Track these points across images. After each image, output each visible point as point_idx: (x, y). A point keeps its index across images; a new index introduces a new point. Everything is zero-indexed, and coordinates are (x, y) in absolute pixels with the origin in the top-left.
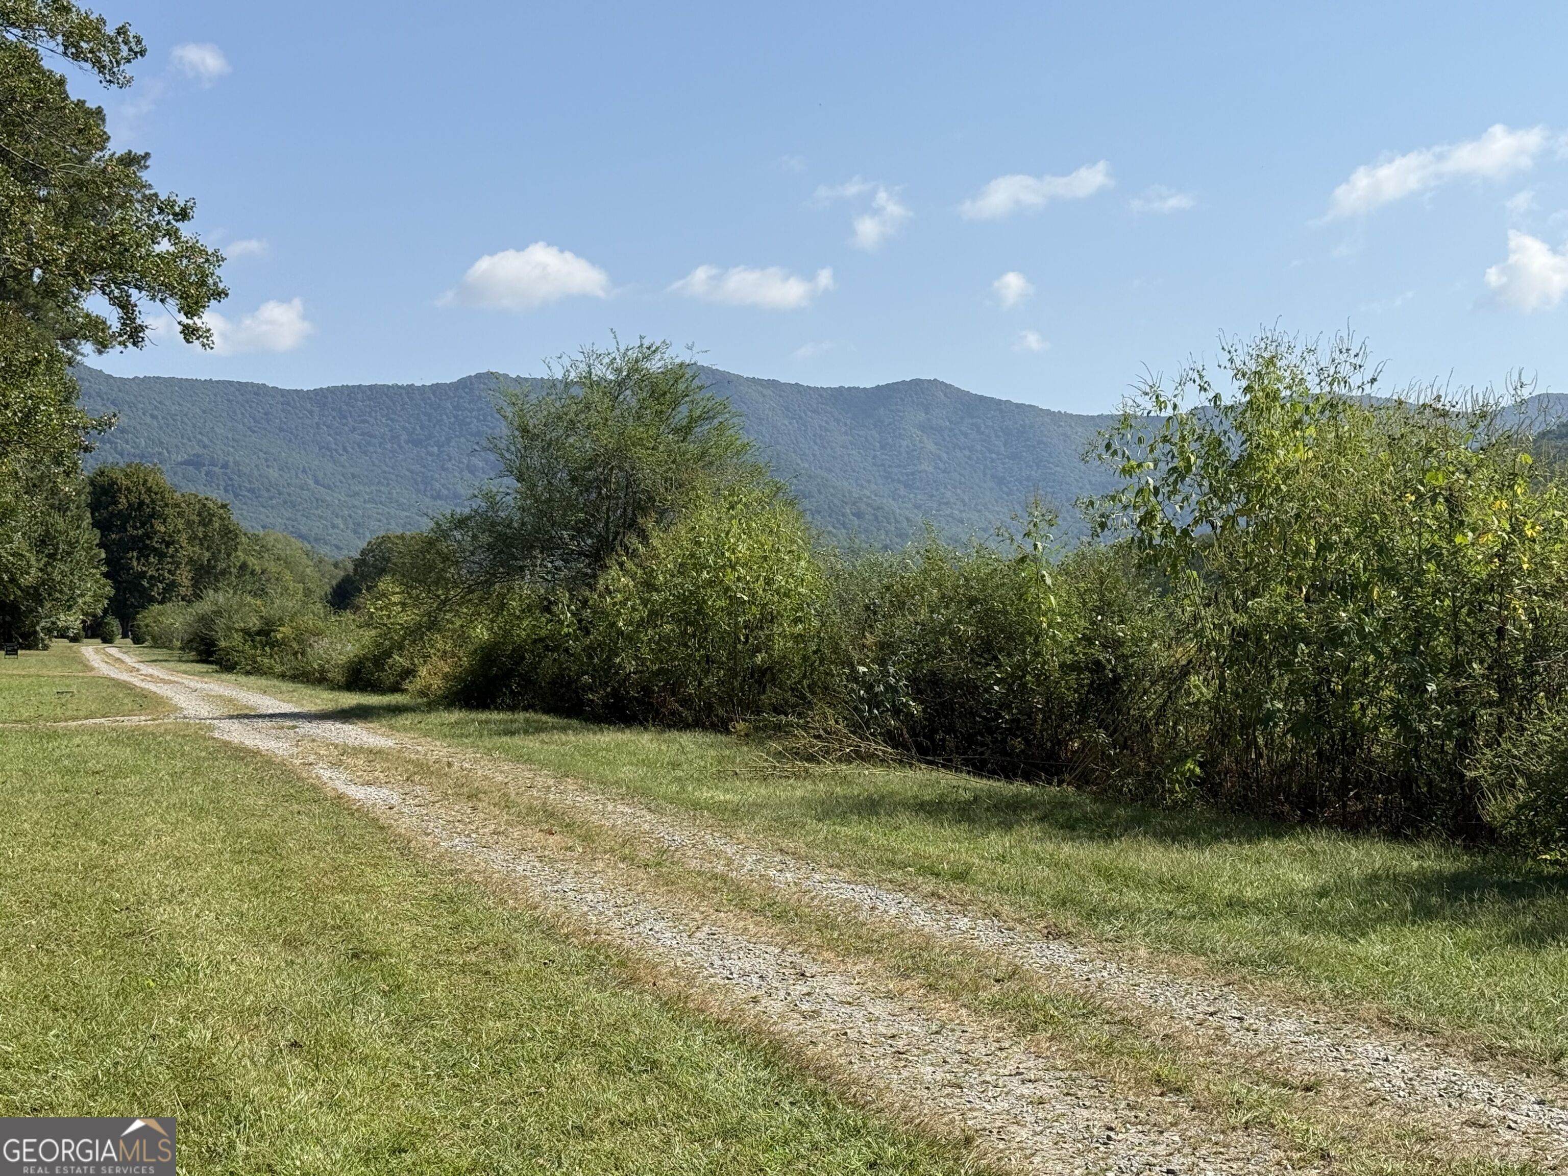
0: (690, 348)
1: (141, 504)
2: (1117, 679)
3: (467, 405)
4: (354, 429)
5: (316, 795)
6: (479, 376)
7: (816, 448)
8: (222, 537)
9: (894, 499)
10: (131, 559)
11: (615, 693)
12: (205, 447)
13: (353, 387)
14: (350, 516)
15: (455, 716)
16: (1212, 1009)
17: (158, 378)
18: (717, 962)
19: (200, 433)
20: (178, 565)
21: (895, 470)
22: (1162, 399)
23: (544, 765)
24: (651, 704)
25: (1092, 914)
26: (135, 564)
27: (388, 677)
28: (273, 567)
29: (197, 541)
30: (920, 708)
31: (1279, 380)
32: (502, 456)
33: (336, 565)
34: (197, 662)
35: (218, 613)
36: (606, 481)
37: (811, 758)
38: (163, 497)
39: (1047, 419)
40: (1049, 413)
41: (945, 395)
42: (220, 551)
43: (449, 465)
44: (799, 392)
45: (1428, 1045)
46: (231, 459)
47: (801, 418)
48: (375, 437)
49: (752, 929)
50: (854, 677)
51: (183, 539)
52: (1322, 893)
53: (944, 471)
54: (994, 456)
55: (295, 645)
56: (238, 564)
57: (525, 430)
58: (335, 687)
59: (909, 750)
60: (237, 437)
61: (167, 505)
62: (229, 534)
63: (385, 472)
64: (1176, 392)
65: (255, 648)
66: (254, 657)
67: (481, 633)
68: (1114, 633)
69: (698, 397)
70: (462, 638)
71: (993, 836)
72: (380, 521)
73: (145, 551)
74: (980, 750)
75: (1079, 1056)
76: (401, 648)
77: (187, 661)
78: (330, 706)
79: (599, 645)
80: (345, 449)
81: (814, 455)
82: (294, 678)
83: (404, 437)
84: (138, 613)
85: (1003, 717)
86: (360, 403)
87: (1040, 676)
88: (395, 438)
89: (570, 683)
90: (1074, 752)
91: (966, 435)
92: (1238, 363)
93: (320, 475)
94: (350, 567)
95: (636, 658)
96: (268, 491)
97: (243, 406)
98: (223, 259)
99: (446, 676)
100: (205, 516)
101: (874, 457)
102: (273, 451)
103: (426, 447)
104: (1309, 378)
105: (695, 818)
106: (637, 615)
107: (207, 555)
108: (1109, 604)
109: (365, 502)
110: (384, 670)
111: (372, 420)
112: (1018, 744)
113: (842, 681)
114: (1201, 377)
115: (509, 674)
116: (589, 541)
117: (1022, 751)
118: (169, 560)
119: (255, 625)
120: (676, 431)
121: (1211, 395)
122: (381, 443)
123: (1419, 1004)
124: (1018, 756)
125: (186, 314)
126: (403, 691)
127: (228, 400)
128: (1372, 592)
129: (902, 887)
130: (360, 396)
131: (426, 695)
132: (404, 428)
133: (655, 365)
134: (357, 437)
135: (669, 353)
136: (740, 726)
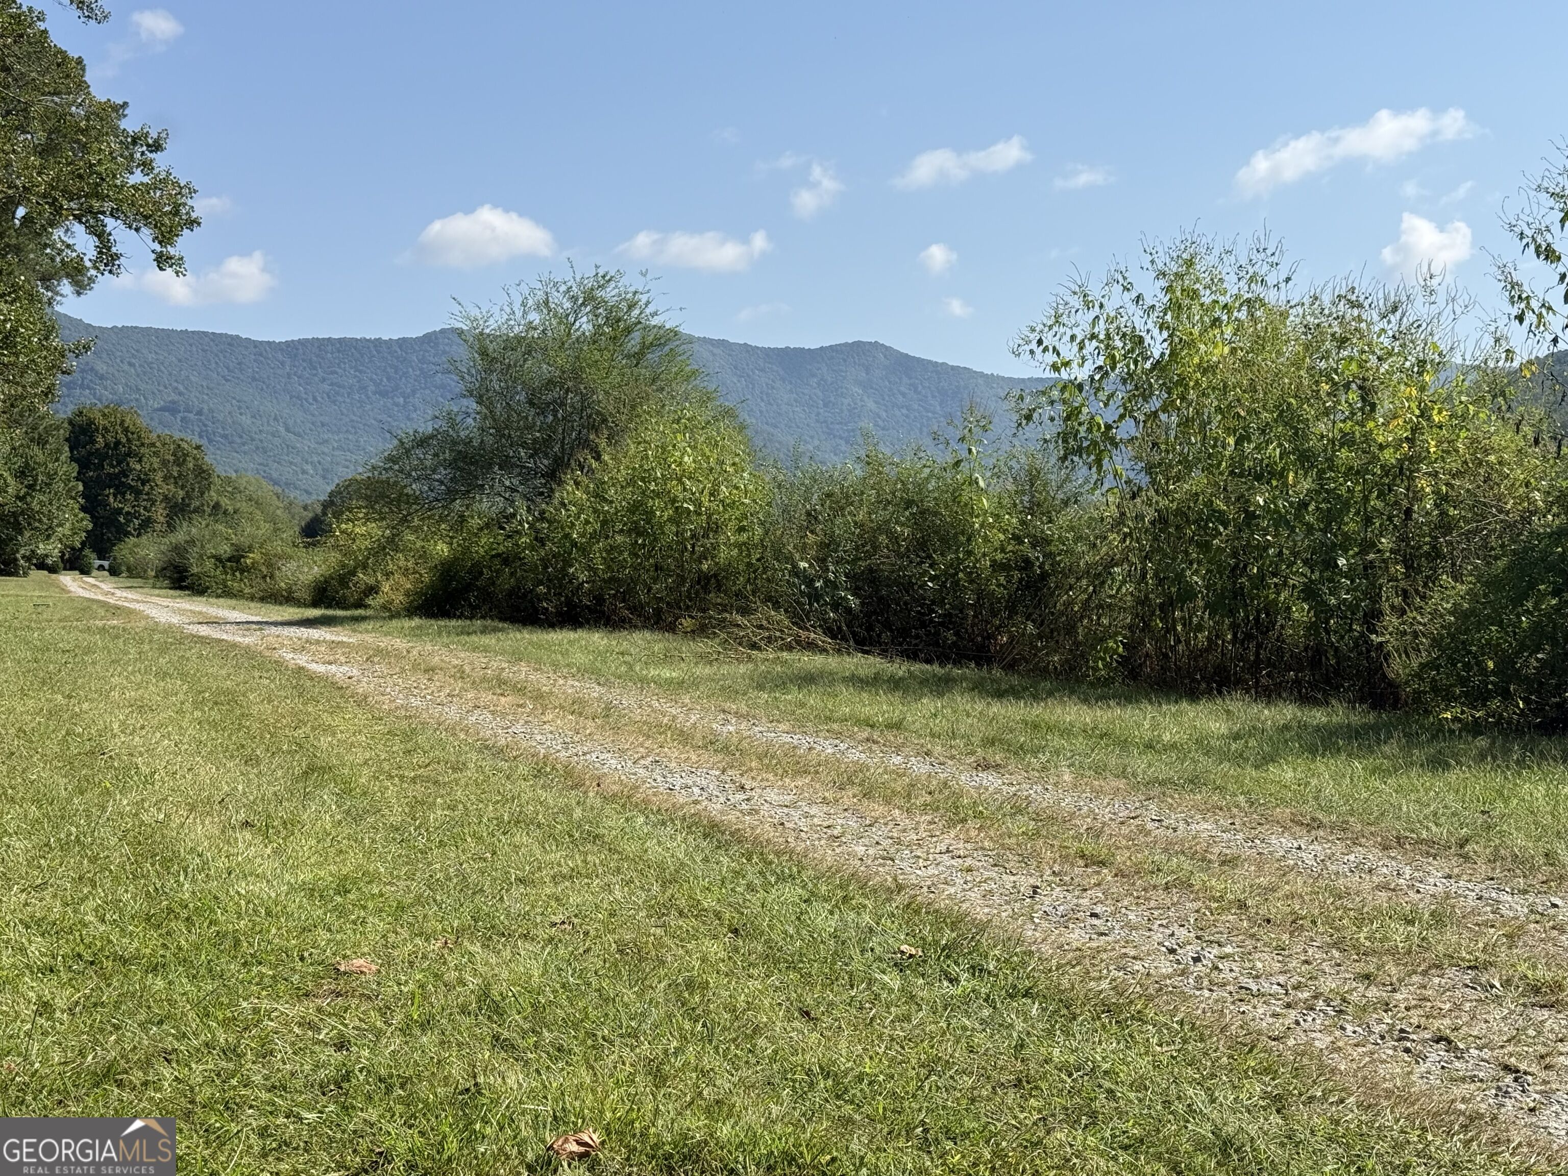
0: (644, 275)
1: (118, 443)
2: (1044, 576)
3: (431, 359)
4: (324, 380)
5: (279, 665)
7: (762, 404)
8: (196, 476)
9: (835, 455)
10: (108, 496)
11: (569, 602)
12: (180, 394)
13: (323, 339)
14: (319, 463)
15: (416, 621)
16: (1133, 815)
17: (136, 328)
18: (659, 779)
19: (176, 381)
20: (153, 503)
21: (837, 427)
22: (1090, 299)
23: (496, 653)
24: (603, 612)
25: (1020, 751)
26: (111, 499)
27: (352, 593)
28: (244, 506)
29: (172, 480)
30: (858, 601)
31: (1198, 280)
32: (463, 378)
33: (305, 508)
34: (171, 589)
35: (192, 542)
36: (563, 404)
37: (754, 646)
38: (139, 437)
39: (981, 381)
40: (982, 374)
41: (885, 357)
42: (193, 490)
43: (414, 415)
44: (748, 351)
45: (1338, 839)
46: (206, 407)
47: (748, 376)
48: (344, 387)
49: (694, 758)
50: (796, 572)
51: (158, 477)
52: (1236, 737)
53: (883, 429)
54: (930, 415)
55: (264, 569)
56: (212, 504)
57: (484, 353)
58: (303, 605)
59: (847, 641)
60: (212, 385)
61: (143, 445)
62: (203, 473)
63: (352, 421)
64: (1103, 293)
65: (226, 573)
66: (225, 581)
67: (442, 549)
68: (1042, 531)
69: (650, 324)
70: (423, 555)
71: (925, 701)
72: (347, 467)
73: (121, 489)
74: (914, 642)
75: (1007, 841)
76: (365, 566)
77: (161, 588)
79: (554, 556)
80: (315, 399)
81: (761, 412)
82: (262, 599)
83: (372, 388)
84: (114, 545)
85: (936, 612)
86: (329, 355)
87: (971, 573)
88: (364, 388)
89: (525, 596)
90: (1002, 646)
91: (904, 395)
92: (1160, 265)
93: (291, 422)
94: (319, 508)
95: (590, 569)
96: (241, 437)
97: (217, 355)
98: (195, 192)
99: (407, 594)
100: (180, 456)
101: (818, 414)
102: (246, 399)
103: (392, 398)
104: (1226, 278)
105: (642, 689)
106: (590, 529)
107: (181, 493)
108: (1039, 505)
109: (333, 449)
110: (348, 588)
111: (339, 371)
112: (950, 636)
113: (784, 575)
114: (1125, 278)
115: (468, 587)
116: (546, 462)
117: (954, 643)
118: (145, 497)
119: (225, 552)
120: (628, 356)
121: (1134, 295)
122: (349, 394)
123: (1329, 810)
124: (950, 647)
125: (160, 243)
126: (366, 607)
127: (203, 350)
128: (1287, 477)
129: (838, 735)
130: (329, 348)
131: (389, 608)
132: (371, 380)
133: (609, 294)
134: (326, 387)
135: (623, 281)
136: (687, 623)
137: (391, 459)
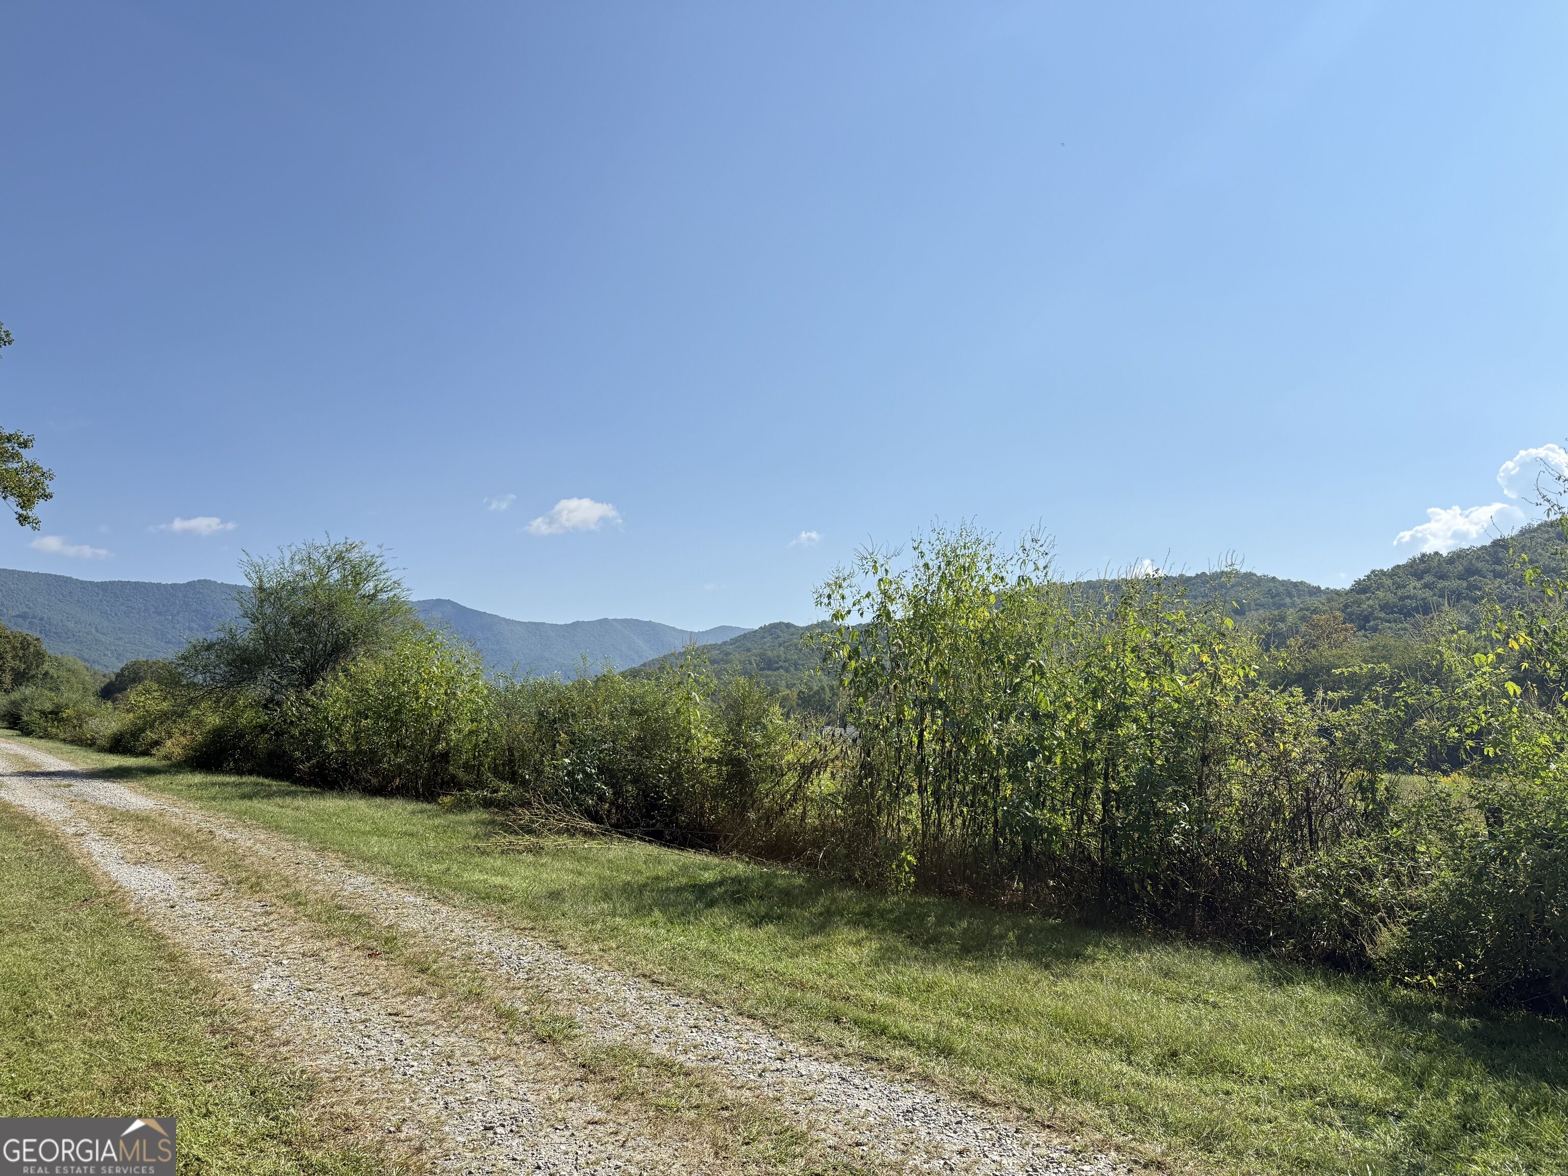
0: (380, 547)
3: (191, 596)
4: (123, 604)
6: (199, 581)
8: (34, 657)
12: (30, 608)
14: (116, 651)
19: (28, 601)
27: (141, 746)
28: (65, 675)
29: (18, 659)
33: (104, 676)
34: (7, 728)
35: (25, 700)
36: (315, 626)
42: (32, 665)
46: (46, 616)
48: (135, 609)
55: (75, 721)
56: (43, 672)
58: (102, 750)
60: (51, 604)
62: (39, 655)
63: (139, 628)
65: (47, 722)
66: (46, 727)
67: (213, 720)
69: (382, 577)
70: (199, 723)
74: (651, 822)
76: (152, 726)
78: (99, 766)
80: (116, 614)
83: (153, 610)
85: (666, 798)
86: (128, 591)
88: (147, 610)
89: (283, 756)
93: (99, 627)
94: (113, 677)
96: (67, 634)
98: (50, 476)
99: (186, 748)
100: (25, 644)
102: (72, 613)
103: (165, 616)
107: (23, 666)
109: (125, 643)
110: (138, 741)
111: (133, 600)
112: (685, 819)
115: (233, 747)
117: (688, 824)
119: (49, 708)
122: (138, 613)
125: (22, 507)
126: (153, 756)
130: (128, 587)
131: (170, 759)
132: (153, 605)
133: (354, 555)
134: (124, 608)
135: (366, 548)
136: (447, 799)
137: (185, 658)
